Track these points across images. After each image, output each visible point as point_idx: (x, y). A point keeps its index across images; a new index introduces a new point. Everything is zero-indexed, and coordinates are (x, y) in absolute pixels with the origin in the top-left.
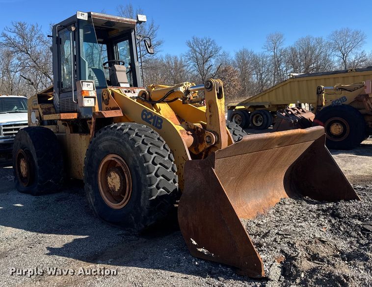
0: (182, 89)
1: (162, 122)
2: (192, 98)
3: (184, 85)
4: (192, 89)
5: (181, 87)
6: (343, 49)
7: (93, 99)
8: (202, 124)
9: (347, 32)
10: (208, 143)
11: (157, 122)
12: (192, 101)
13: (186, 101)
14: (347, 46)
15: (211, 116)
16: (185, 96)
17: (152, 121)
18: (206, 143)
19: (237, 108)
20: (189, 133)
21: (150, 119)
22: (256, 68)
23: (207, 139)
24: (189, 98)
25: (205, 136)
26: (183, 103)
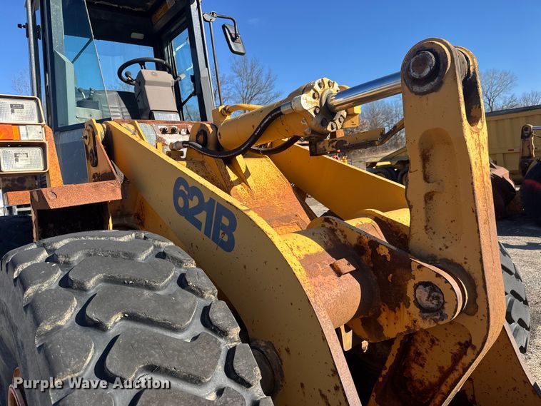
0: (308, 103)
1: (233, 225)
2: (340, 134)
3: (316, 86)
4: (341, 100)
5: (304, 96)
6: (489, 93)
7: (38, 150)
8: (379, 220)
9: (493, 74)
10: (423, 310)
11: (219, 225)
12: (341, 142)
13: (320, 146)
14: (493, 90)
15: (429, 197)
16: (319, 128)
17: (202, 217)
18: (413, 309)
19: (379, 164)
20: (344, 264)
21: (198, 209)
22: (387, 119)
23: (423, 294)
24: (333, 135)
25: (411, 284)
26: (313, 153)
